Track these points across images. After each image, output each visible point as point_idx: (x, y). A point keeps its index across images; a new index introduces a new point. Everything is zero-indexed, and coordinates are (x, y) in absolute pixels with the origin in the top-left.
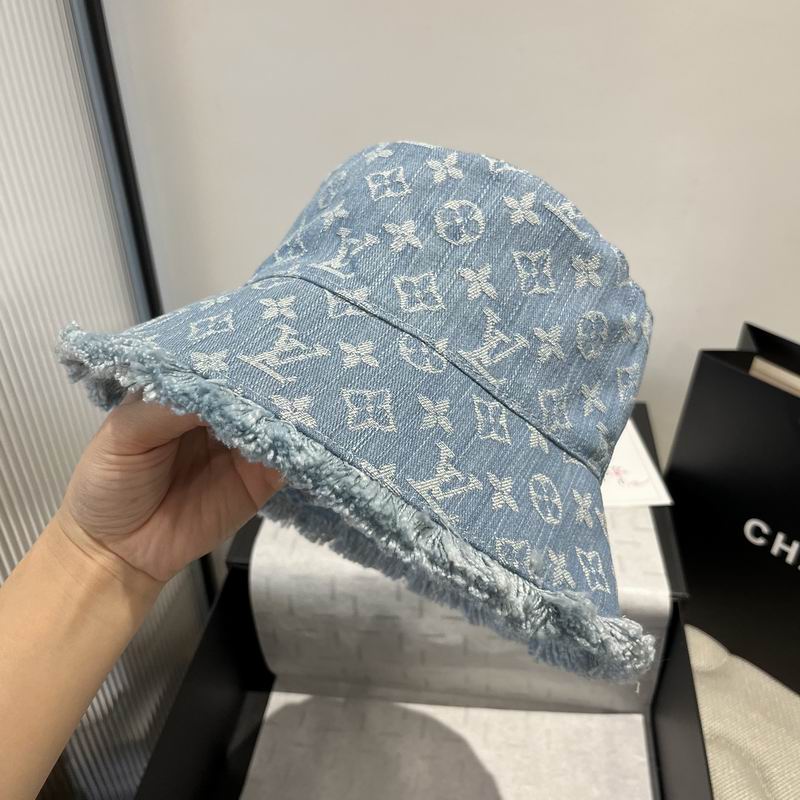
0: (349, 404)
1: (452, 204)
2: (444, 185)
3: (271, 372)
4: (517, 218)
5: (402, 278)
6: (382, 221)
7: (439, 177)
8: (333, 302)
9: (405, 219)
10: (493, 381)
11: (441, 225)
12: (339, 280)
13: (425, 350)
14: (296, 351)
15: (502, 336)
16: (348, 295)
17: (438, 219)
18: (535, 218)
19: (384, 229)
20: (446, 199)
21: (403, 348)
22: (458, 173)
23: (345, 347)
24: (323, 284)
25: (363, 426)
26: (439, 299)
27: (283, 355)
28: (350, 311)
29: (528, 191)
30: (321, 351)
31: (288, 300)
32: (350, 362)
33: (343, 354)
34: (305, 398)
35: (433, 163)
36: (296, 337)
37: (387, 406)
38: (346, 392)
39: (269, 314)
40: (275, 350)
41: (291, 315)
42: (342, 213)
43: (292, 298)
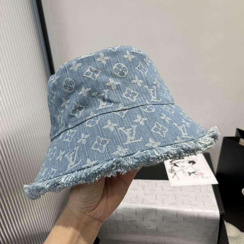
0: (157, 132)
1: (115, 67)
2: (107, 63)
3: (136, 141)
4: (130, 60)
5: (124, 94)
6: (104, 84)
7: (104, 62)
8: (118, 113)
9: (109, 80)
10: (160, 101)
11: (117, 74)
12: (112, 108)
13: (148, 107)
14: (132, 131)
15: (151, 90)
16: (119, 109)
17: (115, 73)
18: (133, 57)
19: (107, 86)
20: (112, 67)
21: (145, 110)
22: (107, 58)
23: (136, 121)
24: (109, 111)
25: (165, 134)
26: (136, 92)
27: (131, 135)
28: (125, 112)
29: (126, 51)
30: (135, 127)
31: (109, 122)
32: (142, 123)
33: (139, 123)
34: (150, 139)
35: (98, 59)
36: (126, 128)
37: (161, 126)
38: (152, 130)
39: (112, 129)
40: (128, 135)
41: (116, 125)
42: (88, 90)
43: (109, 121)
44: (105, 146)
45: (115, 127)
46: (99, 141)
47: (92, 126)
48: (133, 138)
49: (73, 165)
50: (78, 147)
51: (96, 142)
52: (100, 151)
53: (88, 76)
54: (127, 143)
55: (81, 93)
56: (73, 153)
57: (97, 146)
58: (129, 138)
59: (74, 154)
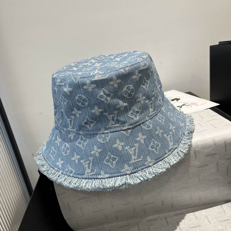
1: (125, 89)
2: (119, 86)
3: (138, 160)
4: (138, 79)
5: (130, 114)
6: (115, 107)
7: (116, 86)
8: (125, 132)
9: (119, 102)
10: (155, 112)
11: (126, 96)
14: (135, 150)
15: (151, 102)
16: (125, 128)
18: (140, 75)
19: (117, 108)
20: (122, 89)
21: (145, 128)
22: (119, 81)
23: (138, 139)
26: (139, 110)
27: (135, 154)
28: (129, 131)
30: (137, 145)
31: (118, 142)
32: (142, 141)
33: (140, 141)
34: (148, 157)
35: (111, 83)
36: (131, 148)
37: (156, 142)
38: (150, 148)
39: (120, 148)
40: (132, 155)
41: (123, 144)
42: (100, 110)
43: (117, 140)
44: (114, 162)
45: (122, 146)
46: (110, 158)
47: (103, 142)
48: (136, 157)
49: (90, 173)
50: (92, 158)
51: (107, 158)
52: (111, 166)
53: (101, 99)
54: (131, 162)
55: (93, 111)
56: (88, 162)
57: (108, 161)
58: (133, 157)
59: (90, 163)
